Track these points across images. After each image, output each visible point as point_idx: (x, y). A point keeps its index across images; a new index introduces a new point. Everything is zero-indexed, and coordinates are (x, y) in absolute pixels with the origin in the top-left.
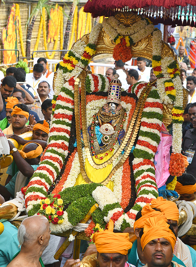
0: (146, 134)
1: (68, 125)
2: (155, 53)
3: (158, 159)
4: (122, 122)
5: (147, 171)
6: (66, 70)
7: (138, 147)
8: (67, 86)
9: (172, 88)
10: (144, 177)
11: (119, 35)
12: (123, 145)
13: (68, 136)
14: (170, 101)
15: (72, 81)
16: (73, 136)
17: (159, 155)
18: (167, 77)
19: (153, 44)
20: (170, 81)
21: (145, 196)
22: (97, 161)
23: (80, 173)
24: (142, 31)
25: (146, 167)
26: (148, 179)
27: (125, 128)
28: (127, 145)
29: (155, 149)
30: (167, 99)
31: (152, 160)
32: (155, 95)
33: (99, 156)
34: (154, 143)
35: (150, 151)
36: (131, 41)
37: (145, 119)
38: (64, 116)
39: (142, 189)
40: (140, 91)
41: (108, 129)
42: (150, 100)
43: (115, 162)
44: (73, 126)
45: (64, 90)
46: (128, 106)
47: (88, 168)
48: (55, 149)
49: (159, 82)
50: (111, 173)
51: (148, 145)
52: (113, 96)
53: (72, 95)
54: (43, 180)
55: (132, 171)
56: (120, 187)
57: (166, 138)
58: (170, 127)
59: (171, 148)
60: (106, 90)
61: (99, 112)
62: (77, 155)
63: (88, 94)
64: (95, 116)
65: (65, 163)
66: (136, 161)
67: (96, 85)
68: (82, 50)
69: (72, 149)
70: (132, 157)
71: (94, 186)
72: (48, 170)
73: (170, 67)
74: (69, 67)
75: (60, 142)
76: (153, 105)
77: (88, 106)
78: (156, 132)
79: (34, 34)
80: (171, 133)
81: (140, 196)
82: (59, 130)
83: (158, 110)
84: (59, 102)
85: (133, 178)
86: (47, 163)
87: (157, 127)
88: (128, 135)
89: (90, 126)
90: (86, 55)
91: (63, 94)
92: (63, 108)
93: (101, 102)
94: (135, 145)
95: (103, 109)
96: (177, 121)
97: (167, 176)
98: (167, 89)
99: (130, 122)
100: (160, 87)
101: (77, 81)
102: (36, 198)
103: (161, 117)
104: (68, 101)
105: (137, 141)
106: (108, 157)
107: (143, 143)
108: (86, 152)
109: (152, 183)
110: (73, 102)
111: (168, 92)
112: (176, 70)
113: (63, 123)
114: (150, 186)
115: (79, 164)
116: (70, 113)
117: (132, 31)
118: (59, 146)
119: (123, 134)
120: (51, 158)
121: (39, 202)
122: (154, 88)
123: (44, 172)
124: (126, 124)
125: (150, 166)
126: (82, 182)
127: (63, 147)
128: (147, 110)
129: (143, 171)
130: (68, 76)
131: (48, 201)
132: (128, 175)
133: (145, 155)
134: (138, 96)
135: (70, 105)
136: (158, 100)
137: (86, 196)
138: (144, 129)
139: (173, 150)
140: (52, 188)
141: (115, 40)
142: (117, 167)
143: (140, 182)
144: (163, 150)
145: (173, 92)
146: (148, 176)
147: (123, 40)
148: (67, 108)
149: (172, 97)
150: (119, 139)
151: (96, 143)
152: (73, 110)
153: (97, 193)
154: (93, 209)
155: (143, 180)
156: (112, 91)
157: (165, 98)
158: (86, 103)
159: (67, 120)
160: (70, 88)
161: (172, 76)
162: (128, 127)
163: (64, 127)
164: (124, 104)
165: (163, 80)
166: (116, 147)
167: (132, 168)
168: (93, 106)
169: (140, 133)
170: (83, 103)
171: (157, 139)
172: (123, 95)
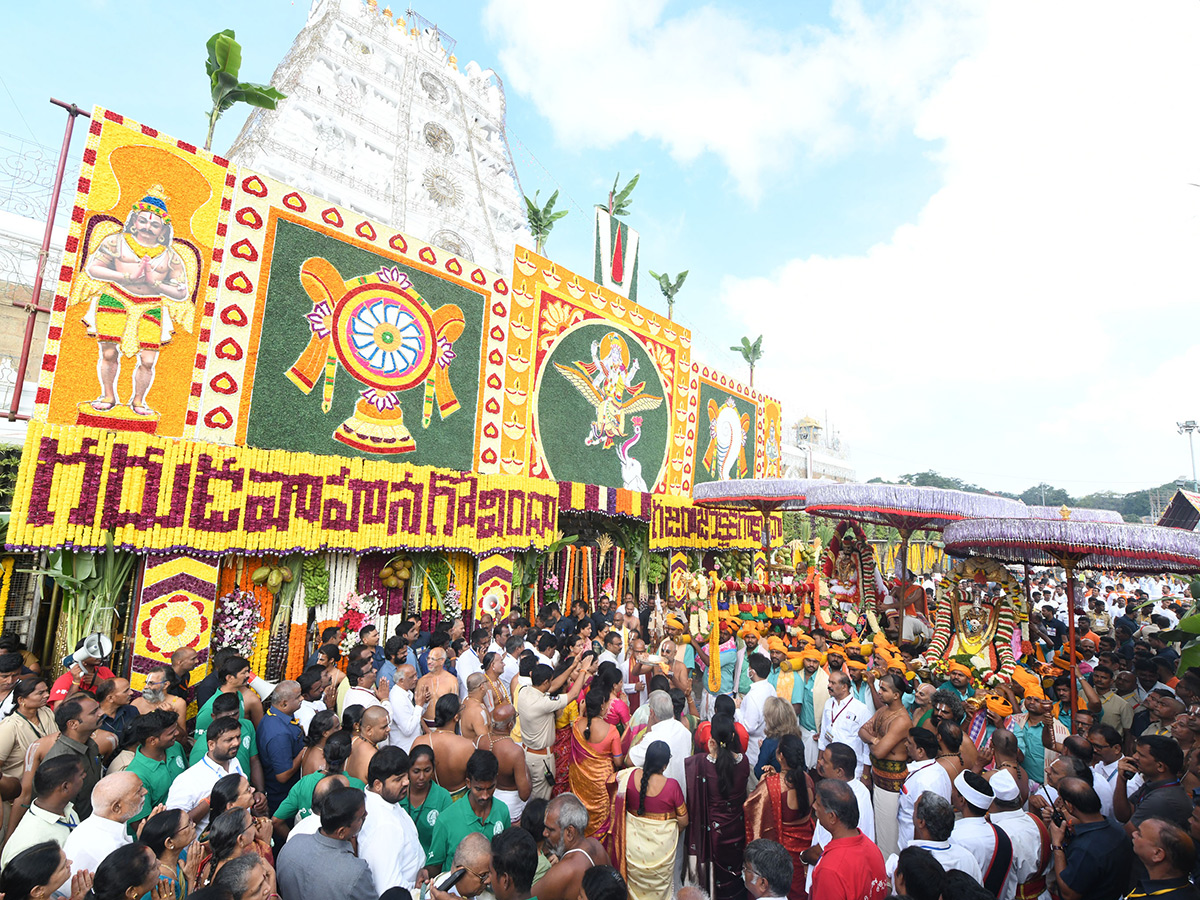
0: (1003, 628)
1: (948, 618)
2: (1003, 580)
3: (1013, 643)
4: (984, 619)
5: (1006, 650)
6: (943, 587)
7: (998, 635)
8: (945, 596)
9: (1018, 601)
10: (1005, 654)
11: (977, 569)
12: (987, 633)
13: (949, 625)
14: (1017, 609)
15: (948, 594)
16: (953, 625)
17: (1013, 640)
18: (1013, 594)
19: (1001, 574)
20: (1016, 597)
21: (1007, 665)
22: (970, 641)
23: (960, 648)
24: (993, 567)
25: (1005, 647)
26: (1009, 655)
27: (987, 623)
28: (990, 633)
29: (1010, 637)
30: (1015, 607)
31: (1008, 643)
33: (971, 638)
34: (1010, 634)
35: (1007, 638)
36: (985, 572)
37: (1001, 619)
38: (945, 613)
41: (976, 623)
42: (1003, 607)
43: (983, 643)
44: (952, 619)
45: (943, 598)
46: (989, 610)
47: (963, 644)
50: (982, 649)
51: (1006, 635)
52: (977, 603)
53: (949, 602)
56: (989, 657)
57: (1017, 631)
58: (1019, 624)
59: (1021, 637)
60: (971, 599)
61: (969, 612)
62: (956, 636)
63: (959, 601)
64: (966, 615)
65: (949, 640)
66: (998, 643)
67: (964, 597)
68: (953, 576)
69: (952, 633)
70: (994, 640)
71: (971, 656)
73: (1015, 588)
74: (945, 585)
75: (945, 628)
76: (1006, 610)
77: (960, 608)
78: (1010, 627)
80: (1020, 628)
81: (1004, 665)
83: (1010, 614)
84: (941, 605)
85: (997, 653)
86: (937, 639)
87: (1010, 623)
88: (990, 627)
89: (963, 621)
90: (955, 579)
91: (943, 601)
92: (944, 608)
93: (969, 607)
94: (996, 634)
96: (1024, 621)
97: (1020, 654)
98: (1014, 601)
99: (990, 619)
101: (952, 594)
102: (934, 659)
103: (1013, 618)
104: (946, 605)
105: (997, 632)
106: (977, 640)
107: (1001, 633)
108: (962, 635)
109: (1012, 657)
110: (950, 606)
111: (1015, 603)
113: (946, 617)
114: (1010, 659)
115: (958, 642)
116: (949, 612)
117: (985, 567)
118: (944, 630)
119: (986, 627)
121: (935, 661)
122: (1005, 600)
124: (987, 621)
125: (1008, 647)
126: (962, 653)
127: (947, 631)
128: (1002, 613)
129: (1003, 650)
130: (945, 591)
131: (941, 662)
132: (993, 651)
133: (1004, 640)
134: (994, 604)
135: (949, 608)
138: (1002, 624)
139: (1023, 639)
140: (942, 654)
142: (985, 646)
143: (1003, 656)
144: (1016, 638)
145: (1019, 604)
146: (1008, 653)
147: (980, 572)
148: (947, 609)
149: (1019, 607)
151: (968, 631)
152: (951, 610)
153: (973, 660)
156: (976, 601)
157: (1013, 606)
159: (948, 616)
160: (947, 597)
161: (1017, 593)
162: (989, 623)
163: (947, 620)
164: (984, 609)
165: (1011, 595)
166: (982, 634)
167: (996, 648)
168: (964, 609)
169: (998, 627)
170: (957, 607)
171: (1012, 632)
172: (983, 603)
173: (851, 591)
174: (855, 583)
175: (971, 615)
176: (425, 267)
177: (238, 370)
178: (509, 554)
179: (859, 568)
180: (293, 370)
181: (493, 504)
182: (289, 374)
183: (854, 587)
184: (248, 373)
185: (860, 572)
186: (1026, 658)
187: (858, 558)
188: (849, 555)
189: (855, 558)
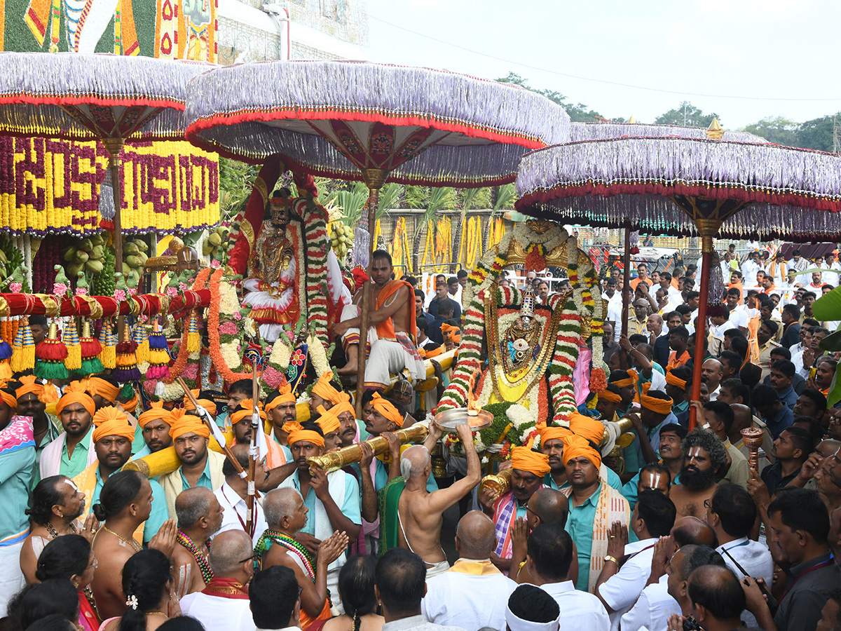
0: (563, 349)
1: (478, 341)
2: (570, 261)
3: (577, 375)
4: (536, 336)
5: (565, 387)
6: (475, 283)
7: (555, 362)
8: (476, 299)
9: (590, 298)
10: (562, 395)
11: (531, 243)
12: (539, 361)
13: (479, 353)
14: (588, 312)
15: (481, 294)
16: (485, 353)
17: (578, 370)
18: (584, 287)
19: (568, 251)
20: (587, 291)
21: (563, 413)
22: (511, 379)
23: (493, 392)
24: (556, 238)
25: (563, 384)
26: (567, 396)
27: (540, 343)
28: (543, 361)
29: (573, 365)
30: (585, 311)
31: (570, 376)
32: (572, 306)
33: (513, 373)
34: (572, 358)
35: (568, 367)
36: (544, 249)
37: (561, 333)
38: (474, 331)
39: (560, 406)
40: (556, 303)
41: (522, 345)
42: (566, 312)
43: (530, 380)
44: (484, 342)
45: (473, 304)
46: (543, 319)
47: (500, 386)
48: (466, 367)
49: (576, 292)
50: (527, 391)
51: (565, 360)
52: (527, 309)
53: (482, 309)
54: (454, 400)
55: (549, 388)
56: (537, 406)
57: (585, 352)
58: (589, 340)
59: (591, 363)
60: (519, 303)
61: (512, 327)
62: (489, 373)
63: (499, 307)
64: (508, 331)
65: (476, 382)
66: (553, 377)
67: (508, 298)
68: (491, 261)
69: (484, 367)
70: (548, 373)
71: (508, 405)
72: (458, 389)
73: (587, 275)
74: (478, 279)
75: (471, 359)
76: (569, 317)
77: (500, 320)
78: (574, 345)
79: (421, 248)
80: (590, 347)
81: (558, 414)
82: (469, 347)
83: (575, 323)
84: (469, 317)
85: (550, 395)
86: (457, 381)
87: (574, 340)
88: (543, 351)
89: (502, 343)
90: (496, 265)
91: (473, 309)
92: (473, 323)
93: (514, 316)
94: (551, 361)
95: (515, 323)
96: (596, 334)
97: (586, 392)
98: (584, 299)
99: (545, 336)
100: (577, 298)
101: (487, 294)
103: (580, 330)
104: (477, 315)
105: (553, 357)
106: (523, 374)
107: (559, 359)
108: (499, 370)
109: (571, 400)
110: (483, 317)
111: (586, 303)
112: (594, 279)
113: (474, 339)
114: (569, 403)
115: (491, 383)
116: (480, 328)
117: (544, 239)
118: (469, 364)
119: (538, 350)
120: (461, 376)
122: (570, 299)
123: (455, 391)
124: (541, 339)
125: (568, 383)
126: (495, 401)
127: (474, 364)
128: (564, 322)
129: (561, 388)
130: (477, 288)
132: (545, 393)
133: (563, 371)
134: (554, 308)
135: (481, 320)
136: (575, 312)
137: (499, 415)
138: (561, 343)
139: (594, 365)
141: (527, 248)
142: (533, 384)
143: (558, 399)
144: (582, 365)
145: (591, 303)
146: (567, 393)
147: (535, 249)
148: (477, 323)
149: (590, 308)
150: (535, 355)
151: (510, 360)
152: (483, 325)
153: (510, 412)
154: (507, 429)
155: (561, 397)
156: (525, 304)
157: (582, 309)
158: (497, 318)
159: (478, 336)
160: (480, 301)
161: (590, 285)
162: (543, 342)
163: (475, 343)
164: (538, 318)
165: (580, 290)
166: (530, 363)
167: (548, 385)
168: (505, 321)
169: (556, 348)
170: (494, 317)
171: (575, 354)
172: (537, 307)
173: (283, 301)
174: (292, 284)
175: (516, 332)
179: (300, 253)
183: (289, 292)
185: (302, 261)
186: (596, 400)
187: (299, 232)
188: (283, 227)
189: (294, 234)
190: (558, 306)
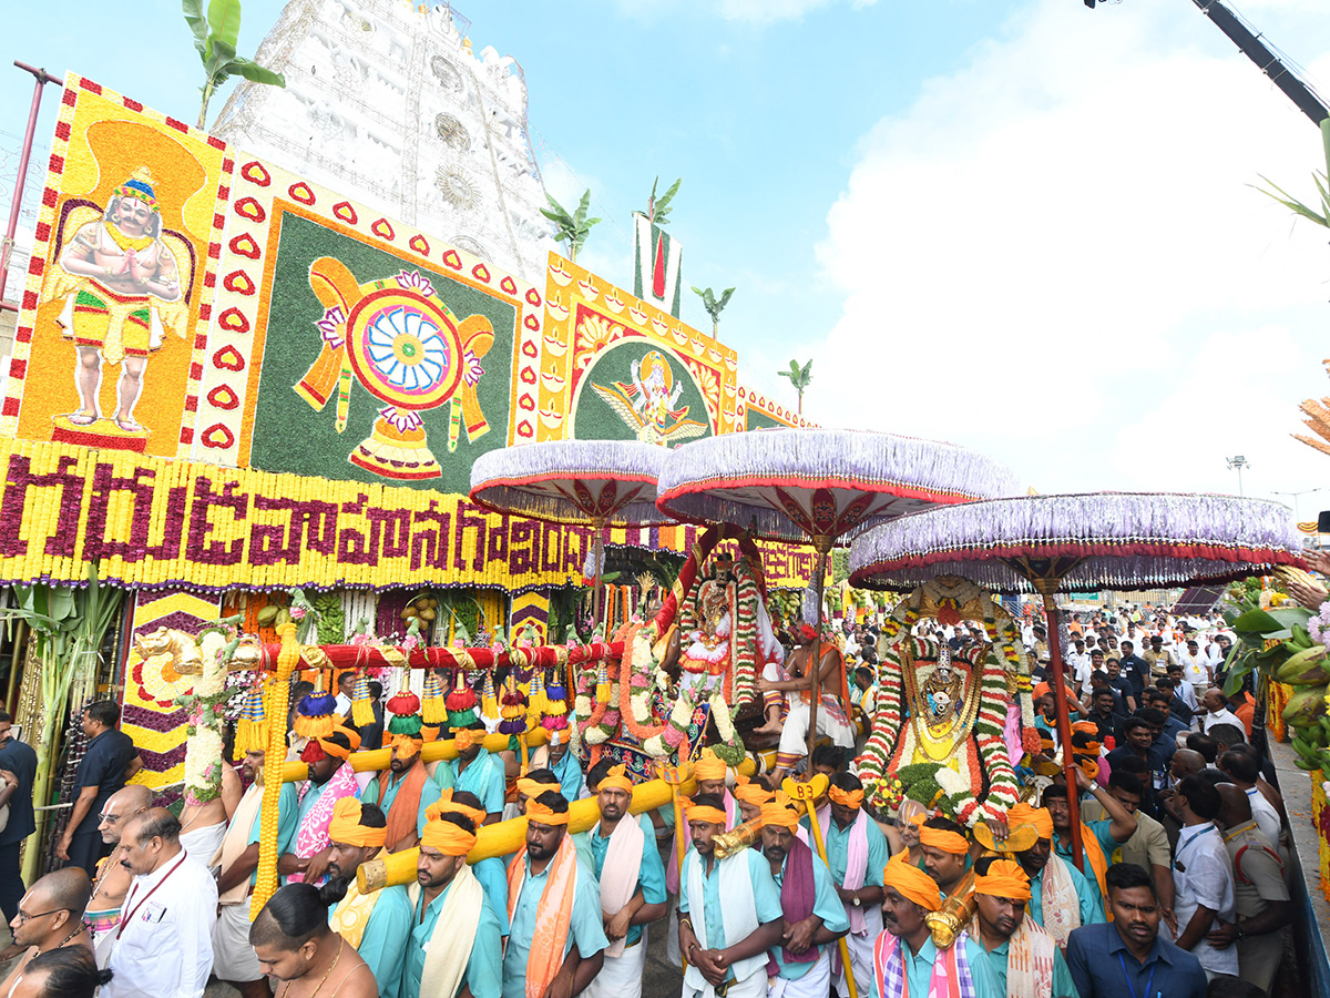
0: (990, 706)
1: (897, 692)
2: (986, 615)
3: (1007, 734)
4: (957, 690)
5: (998, 749)
6: (889, 635)
7: (981, 720)
8: (891, 651)
9: (1013, 653)
10: (995, 758)
11: (942, 597)
12: (963, 717)
13: (898, 705)
14: (1013, 668)
15: (896, 647)
16: (904, 705)
17: (1008, 728)
18: (1005, 641)
19: (982, 605)
20: (1009, 645)
21: (1002, 784)
22: (934, 734)
23: (917, 747)
24: (969, 593)
25: (995, 745)
26: (1001, 760)
27: (962, 697)
28: (968, 717)
29: (1003, 724)
30: (1009, 666)
31: (1001, 736)
32: (994, 661)
33: (936, 727)
34: (1001, 717)
35: (998, 726)
36: (957, 603)
37: (984, 689)
38: (891, 683)
39: (997, 773)
40: (975, 657)
41: (942, 698)
42: (989, 667)
43: (956, 737)
44: (902, 693)
45: (888, 655)
46: (963, 673)
47: (924, 741)
48: (886, 719)
49: (996, 646)
50: (954, 749)
51: (994, 719)
52: (944, 661)
53: (899, 661)
54: (876, 755)
55: (978, 749)
56: (967, 768)
57: (1014, 710)
58: (1017, 697)
59: (1020, 720)
60: (934, 655)
61: (930, 679)
62: (910, 725)
63: (915, 659)
64: (926, 684)
65: (898, 735)
66: (981, 737)
67: (923, 650)
68: (903, 614)
69: (904, 719)
70: (975, 731)
71: (936, 767)
72: (880, 743)
73: (1007, 629)
74: (892, 631)
75: (890, 711)
76: (993, 672)
77: (918, 672)
78: (1002, 703)
80: (1018, 703)
81: (996, 784)
82: (888, 698)
83: (1000, 678)
84: (885, 668)
85: (981, 757)
86: (878, 734)
87: (1002, 697)
88: (967, 706)
89: (922, 694)
90: (908, 619)
91: (888, 660)
92: (890, 674)
93: (930, 669)
94: (977, 718)
95: (933, 675)
96: (1025, 691)
97: (1020, 753)
98: (1007, 654)
99: (967, 691)
100: (998, 651)
101: (902, 646)
102: (871, 776)
103: (1004, 686)
104: (894, 667)
105: (979, 714)
106: (947, 730)
107: (986, 716)
108: (922, 723)
109: (1007, 765)
110: (900, 669)
111: (1009, 658)
112: (1015, 633)
113: (892, 690)
114: (1006, 770)
115: (914, 737)
116: (897, 680)
117: (957, 593)
118: (890, 716)
119: (960, 705)
120: (882, 729)
121: (874, 781)
122: (990, 653)
123: (877, 746)
124: (962, 693)
125: (1000, 744)
126: (920, 760)
127: (893, 716)
128: (987, 678)
129: (993, 750)
130: (891, 641)
131: (884, 783)
132: (974, 754)
133: (992, 731)
134: (974, 661)
135: (897, 672)
136: (997, 667)
137: (927, 778)
138: (986, 700)
139: (1024, 724)
140: (887, 764)
141: (939, 603)
142: (959, 743)
143: (992, 763)
144: (1012, 723)
145: (1016, 658)
146: (1000, 756)
147: (948, 603)
148: (894, 675)
149: (1015, 663)
150: (958, 709)
151: (931, 713)
152: (901, 677)
153: (940, 776)
154: (938, 795)
155: (995, 762)
156: (942, 657)
157: (1006, 663)
158: (914, 670)
159: (896, 688)
160: (895, 653)
161: (1011, 639)
162: (966, 697)
163: (893, 695)
164: (956, 670)
165: (1000, 644)
166: (954, 718)
167: (978, 745)
168: (923, 673)
169: (981, 704)
170: (911, 669)
171: (1003, 711)
172: (954, 660)
173: (718, 652)
174: (726, 638)
175: (934, 684)
176: (450, 272)
177: (239, 382)
178: (544, 591)
180: (303, 384)
181: (527, 537)
182: (298, 388)
183: (725, 644)
184: (251, 385)
187: (734, 592)
188: (724, 586)
189: (730, 593)
190: (978, 659)
